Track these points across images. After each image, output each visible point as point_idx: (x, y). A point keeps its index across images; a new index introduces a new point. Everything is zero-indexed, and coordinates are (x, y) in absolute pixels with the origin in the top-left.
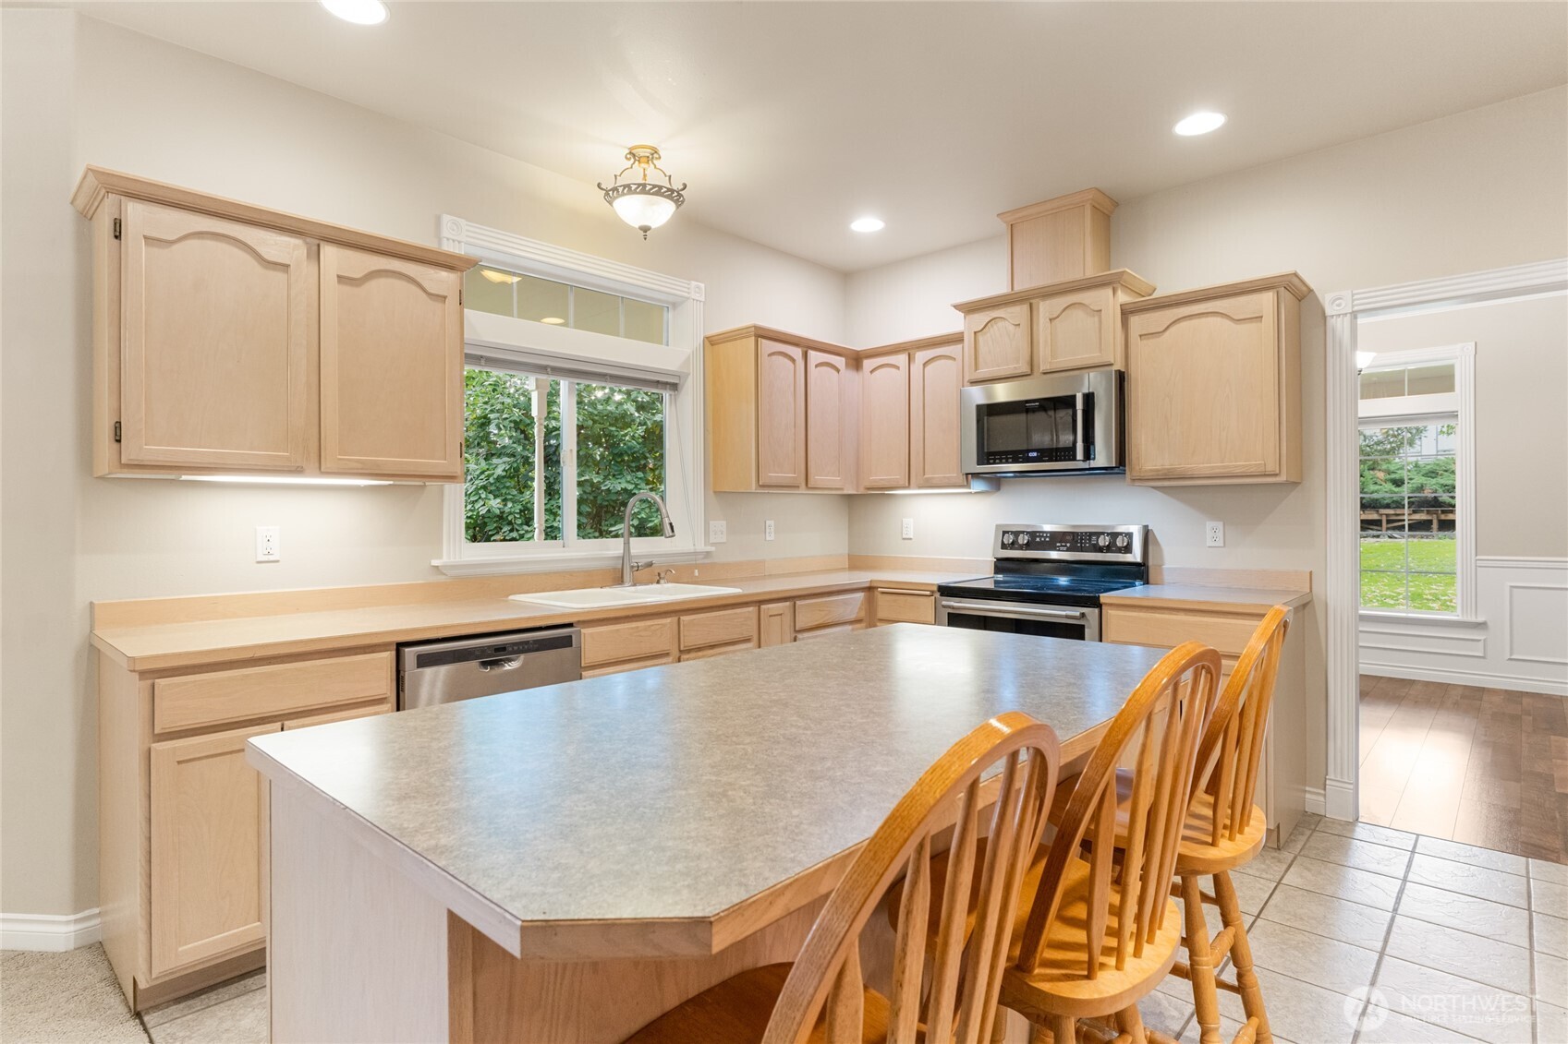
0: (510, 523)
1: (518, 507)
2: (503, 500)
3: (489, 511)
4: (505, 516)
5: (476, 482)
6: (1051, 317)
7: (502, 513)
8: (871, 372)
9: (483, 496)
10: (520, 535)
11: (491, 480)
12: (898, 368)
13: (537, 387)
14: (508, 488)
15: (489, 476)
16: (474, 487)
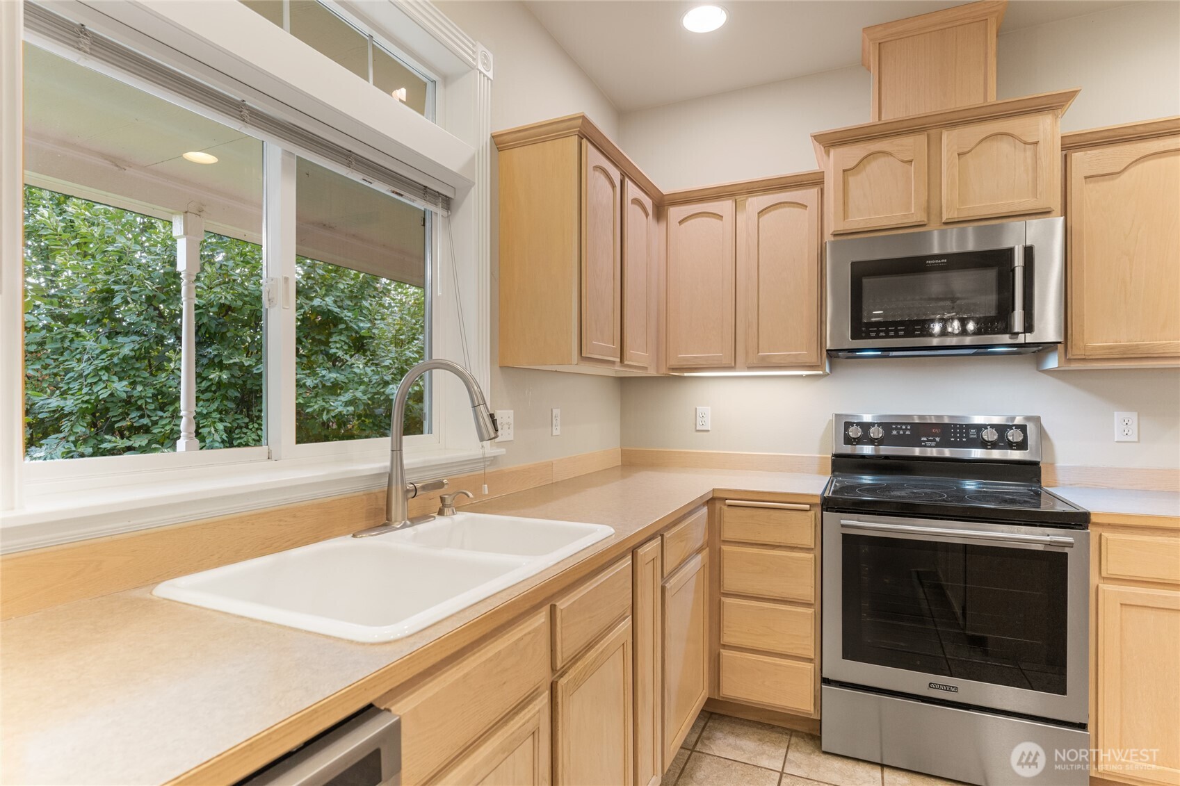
0: (140, 408)
1: (150, 392)
2: (131, 384)
3: (112, 395)
4: (133, 400)
5: (96, 362)
6: (961, 151)
7: (130, 397)
8: (680, 222)
9: (105, 378)
10: (152, 421)
11: (115, 360)
12: (720, 217)
13: (186, 233)
14: (138, 369)
15: (112, 356)
16: (93, 367)
